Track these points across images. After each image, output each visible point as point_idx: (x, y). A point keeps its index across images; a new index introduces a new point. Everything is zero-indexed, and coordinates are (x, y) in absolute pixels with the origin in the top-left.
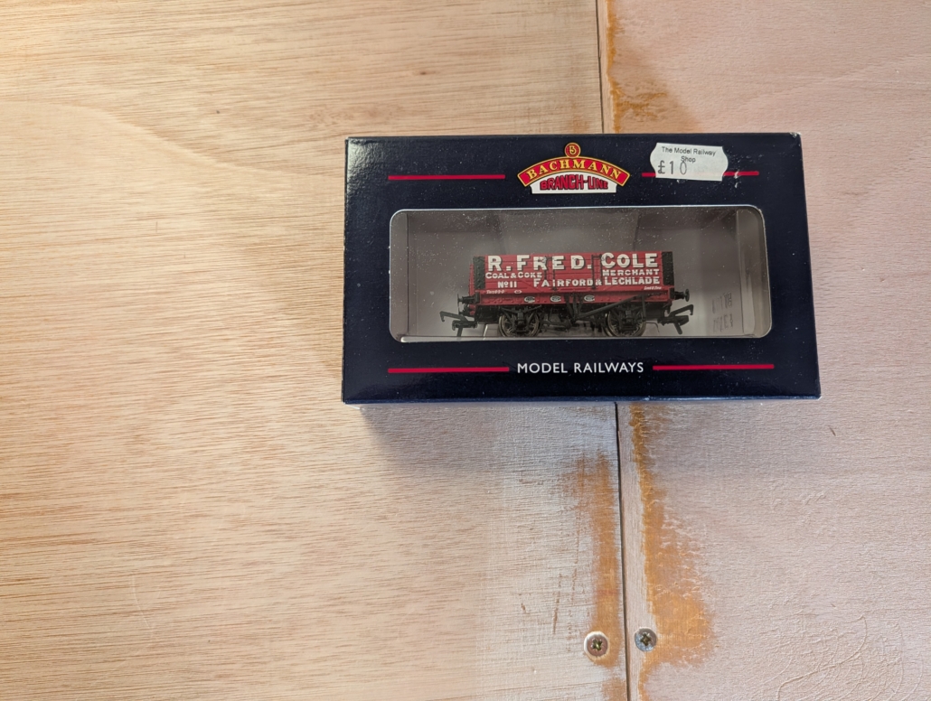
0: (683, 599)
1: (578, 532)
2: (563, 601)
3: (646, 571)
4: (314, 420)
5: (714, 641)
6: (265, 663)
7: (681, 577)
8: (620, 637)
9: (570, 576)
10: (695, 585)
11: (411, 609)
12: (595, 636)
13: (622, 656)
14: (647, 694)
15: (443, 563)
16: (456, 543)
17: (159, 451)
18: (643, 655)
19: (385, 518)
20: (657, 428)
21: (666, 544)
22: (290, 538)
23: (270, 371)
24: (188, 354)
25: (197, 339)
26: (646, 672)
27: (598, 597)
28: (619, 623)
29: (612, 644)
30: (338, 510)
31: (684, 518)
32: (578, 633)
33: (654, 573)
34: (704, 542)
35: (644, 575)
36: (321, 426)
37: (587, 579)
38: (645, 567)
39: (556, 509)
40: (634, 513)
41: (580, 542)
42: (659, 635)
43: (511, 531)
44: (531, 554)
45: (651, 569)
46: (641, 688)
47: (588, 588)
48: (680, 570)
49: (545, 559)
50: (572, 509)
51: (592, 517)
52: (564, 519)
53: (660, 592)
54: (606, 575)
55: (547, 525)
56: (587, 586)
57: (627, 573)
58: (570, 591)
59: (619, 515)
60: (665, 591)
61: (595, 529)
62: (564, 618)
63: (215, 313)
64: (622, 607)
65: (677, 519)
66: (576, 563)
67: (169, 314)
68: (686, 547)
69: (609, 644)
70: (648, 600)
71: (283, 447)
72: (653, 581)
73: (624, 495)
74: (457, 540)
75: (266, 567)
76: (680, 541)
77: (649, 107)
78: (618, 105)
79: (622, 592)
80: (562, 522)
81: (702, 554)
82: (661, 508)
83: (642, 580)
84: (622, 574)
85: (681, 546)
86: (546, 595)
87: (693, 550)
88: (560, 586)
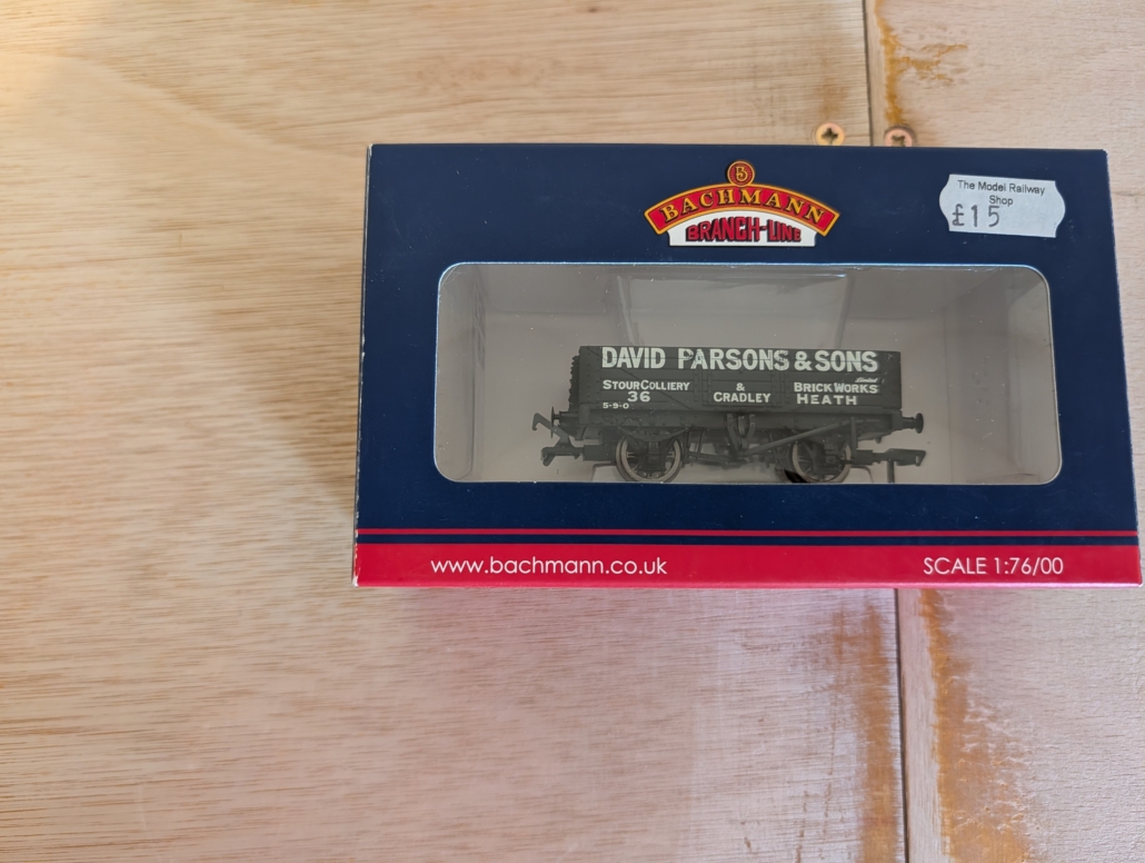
0: (998, 832)
1: (834, 726)
2: (810, 834)
3: (940, 787)
7: (994, 798)
9: (822, 794)
10: (1016, 811)
11: (573, 844)
15: (622, 772)
16: (643, 742)
19: (531, 701)
21: (971, 745)
27: (866, 828)
31: (999, 706)
33: (952, 791)
34: (1029, 743)
35: (937, 795)
37: (847, 799)
38: (939, 781)
39: (800, 689)
40: (922, 697)
41: (837, 742)
43: (730, 723)
45: (948, 786)
47: (850, 814)
48: (993, 788)
49: (782, 766)
50: (824, 690)
51: (855, 703)
52: (813, 705)
53: (963, 821)
54: (876, 793)
56: (848, 812)
57: (910, 791)
58: (820, 817)
59: (897, 700)
60: (969, 821)
61: (861, 722)
64: (903, 845)
65: (988, 707)
66: (831, 774)
68: (1001, 752)
70: (944, 834)
72: (950, 805)
73: (906, 668)
74: (645, 737)
76: (992, 742)
77: (940, 65)
78: (893, 61)
79: (901, 820)
80: (808, 710)
81: (1027, 763)
82: (963, 689)
83: (934, 803)
84: (901, 793)
85: (995, 750)
86: (783, 823)
87: (1013, 756)
88: (805, 810)
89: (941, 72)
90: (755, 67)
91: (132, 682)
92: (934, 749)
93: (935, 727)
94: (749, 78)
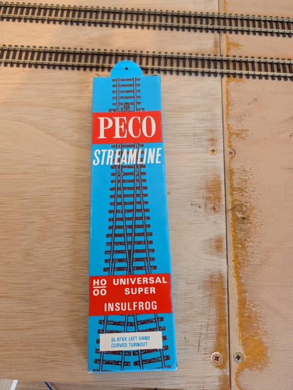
0: (255, 340)
1: (210, 306)
2: (202, 337)
3: (238, 326)
5: (268, 360)
6: (72, 356)
7: (254, 330)
8: (227, 355)
9: (206, 326)
10: (260, 334)
12: (216, 354)
13: (228, 364)
14: (239, 383)
17: (36, 260)
18: (237, 364)
20: (244, 263)
21: (247, 314)
24: (52, 221)
25: (57, 215)
26: (238, 373)
27: (218, 336)
28: (226, 348)
29: (223, 358)
31: (255, 303)
32: (209, 353)
33: (242, 327)
35: (238, 328)
37: (213, 327)
38: (238, 324)
39: (201, 295)
40: (234, 299)
41: (211, 311)
42: (244, 356)
44: (189, 315)
46: (236, 379)
47: (213, 332)
48: (253, 327)
49: (195, 317)
50: (207, 296)
51: (216, 300)
52: (204, 300)
53: (245, 335)
54: (221, 326)
55: (197, 303)
56: (213, 330)
57: (231, 326)
58: (205, 332)
59: (227, 300)
60: (247, 336)
61: (217, 306)
62: (203, 345)
63: (65, 205)
64: (228, 342)
65: (252, 303)
66: (209, 320)
70: (240, 339)
72: (241, 331)
73: (229, 291)
75: (77, 313)
76: (253, 313)
77: (242, 135)
78: (230, 133)
79: (228, 334)
80: (203, 302)
81: (263, 320)
82: (245, 298)
84: (228, 326)
85: (254, 316)
86: (195, 334)
87: (259, 318)
88: (201, 330)
90: (195, 133)
92: (237, 315)
93: (238, 308)
94: (193, 136)
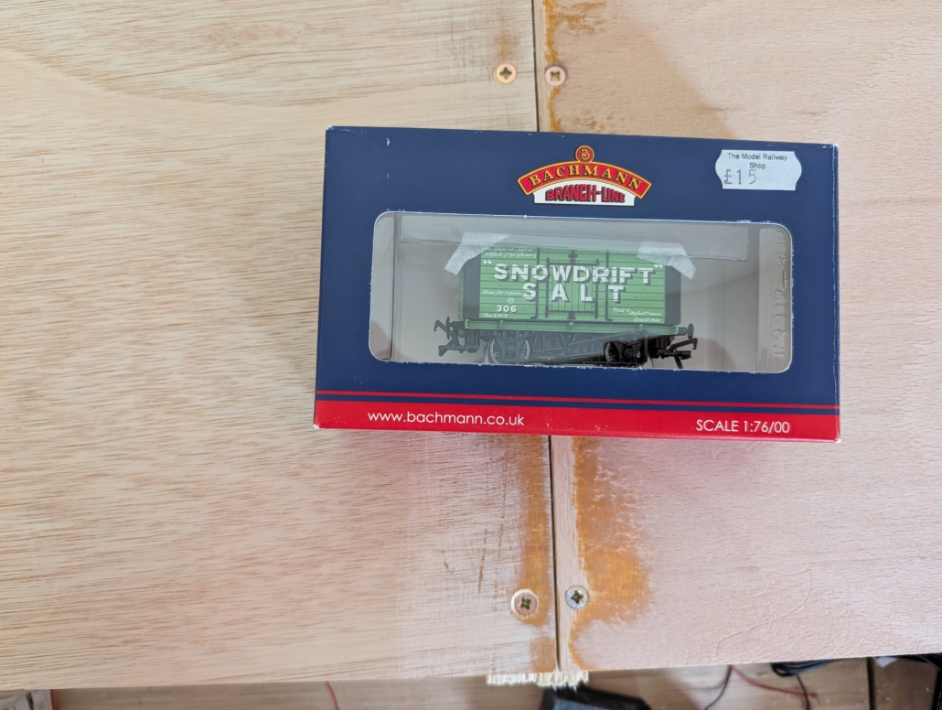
0: (617, 554)
1: (505, 485)
2: (489, 558)
3: (577, 525)
4: (219, 371)
5: (649, 596)
6: (173, 627)
7: (615, 531)
8: (550, 596)
9: (497, 531)
11: (326, 569)
12: (524, 595)
13: (552, 614)
14: (578, 652)
15: (360, 520)
16: (374, 499)
17: (53, 407)
18: (574, 613)
21: (599, 496)
22: (197, 497)
23: (171, 319)
26: (577, 630)
27: (526, 553)
28: (548, 580)
29: (541, 602)
30: (247, 467)
31: (619, 469)
32: (505, 592)
33: (586, 526)
34: (640, 494)
35: (576, 530)
36: (227, 377)
37: (514, 535)
38: (577, 521)
39: (482, 460)
40: (565, 464)
41: (507, 496)
42: (591, 592)
43: (434, 485)
44: (455, 509)
45: (583, 524)
46: (571, 645)
47: (515, 545)
48: (614, 524)
49: (469, 513)
50: (498, 461)
51: (520, 469)
52: (490, 471)
53: (595, 544)
54: (534, 530)
55: (472, 478)
56: (514, 540)
57: (557, 528)
58: (496, 547)
59: (549, 467)
60: (597, 546)
61: (523, 482)
62: (489, 576)
63: (110, 257)
64: (552, 563)
65: (612, 470)
66: (503, 517)
67: (61, 259)
68: (620, 500)
69: (538, 602)
70: (580, 556)
71: (186, 400)
72: (585, 536)
74: (374, 496)
75: (173, 528)
76: (614, 494)
77: (586, 19)
78: (551, 17)
79: (551, 548)
80: (487, 474)
81: (638, 507)
82: (594, 458)
83: (574, 535)
84: (551, 529)
85: (615, 499)
86: (470, 551)
87: (629, 503)
88: (485, 542)
89: (587, 23)
90: (452, 24)
91: (23, 470)
92: (573, 499)
93: (574, 484)
94: (447, 32)
